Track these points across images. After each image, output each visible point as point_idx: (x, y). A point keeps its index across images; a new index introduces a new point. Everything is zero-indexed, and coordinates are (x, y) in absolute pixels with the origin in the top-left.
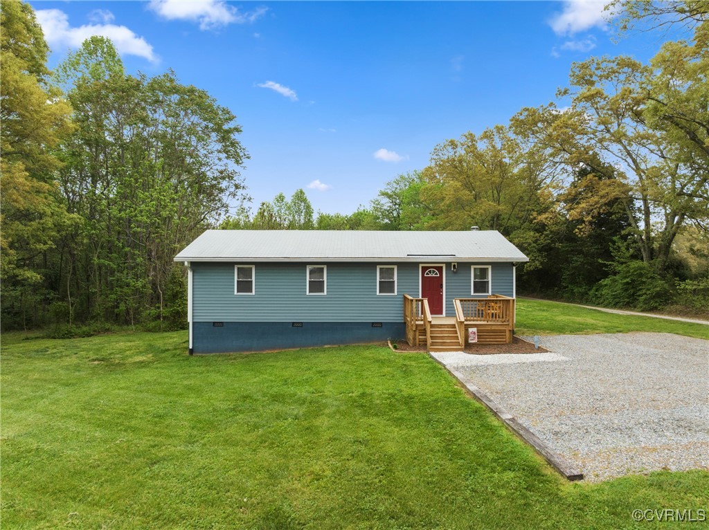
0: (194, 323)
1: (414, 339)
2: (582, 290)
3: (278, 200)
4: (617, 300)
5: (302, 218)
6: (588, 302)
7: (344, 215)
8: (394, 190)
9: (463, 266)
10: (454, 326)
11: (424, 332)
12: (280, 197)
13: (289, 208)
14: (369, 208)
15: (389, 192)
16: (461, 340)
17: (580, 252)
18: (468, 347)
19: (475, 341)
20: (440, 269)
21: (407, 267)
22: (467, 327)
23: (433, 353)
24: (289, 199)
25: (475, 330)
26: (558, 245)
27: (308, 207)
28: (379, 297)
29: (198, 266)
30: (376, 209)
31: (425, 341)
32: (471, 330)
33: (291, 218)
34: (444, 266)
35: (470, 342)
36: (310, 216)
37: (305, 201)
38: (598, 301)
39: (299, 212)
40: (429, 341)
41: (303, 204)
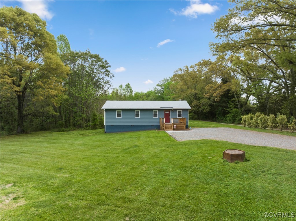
0: (106, 125)
1: (162, 128)
2: (221, 118)
3: (120, 87)
4: (231, 121)
5: (129, 93)
6: (223, 122)
7: (144, 92)
8: (162, 84)
9: (174, 111)
10: (171, 125)
11: (164, 126)
12: (121, 86)
13: (124, 90)
14: (153, 90)
15: (160, 84)
16: (172, 128)
17: (221, 106)
18: (174, 129)
19: (176, 128)
20: (169, 111)
21: (161, 110)
22: (174, 125)
23: (165, 131)
24: (124, 87)
25: (176, 125)
26: (214, 104)
27: (131, 89)
28: (153, 118)
29: (107, 110)
30: (155, 90)
31: (164, 129)
32: (175, 125)
33: (125, 93)
34: (170, 110)
35: (174, 128)
36: (132, 93)
37: (130, 87)
38: (226, 122)
39: (128, 91)
40: (165, 128)
41: (129, 88)
